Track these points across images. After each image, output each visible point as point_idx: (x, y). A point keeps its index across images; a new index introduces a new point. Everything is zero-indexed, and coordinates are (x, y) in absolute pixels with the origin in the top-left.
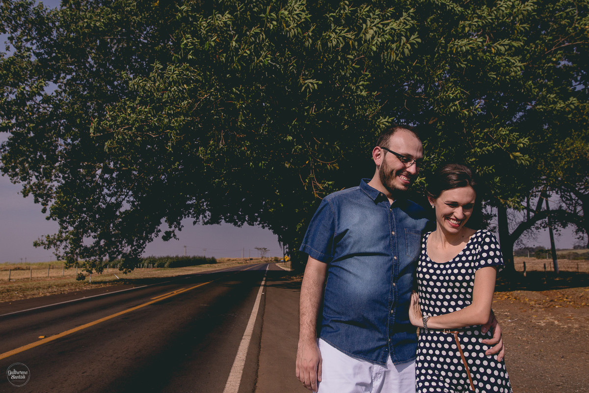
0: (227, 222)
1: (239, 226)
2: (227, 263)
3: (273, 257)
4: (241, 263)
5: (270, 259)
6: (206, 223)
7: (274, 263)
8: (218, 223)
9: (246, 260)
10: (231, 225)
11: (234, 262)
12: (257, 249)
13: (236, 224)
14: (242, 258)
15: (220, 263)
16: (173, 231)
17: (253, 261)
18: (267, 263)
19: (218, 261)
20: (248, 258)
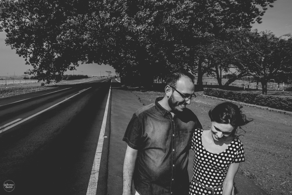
0: (95, 63)
1: (100, 65)
2: (93, 78)
3: (114, 76)
4: (100, 78)
5: (112, 76)
6: (86, 63)
7: (114, 78)
8: (92, 63)
9: (102, 77)
10: (97, 64)
11: (96, 77)
12: (107, 72)
13: (99, 64)
14: (100, 76)
15: (90, 78)
16: (74, 67)
17: (105, 77)
18: (111, 78)
19: (89, 77)
20: (103, 76)
